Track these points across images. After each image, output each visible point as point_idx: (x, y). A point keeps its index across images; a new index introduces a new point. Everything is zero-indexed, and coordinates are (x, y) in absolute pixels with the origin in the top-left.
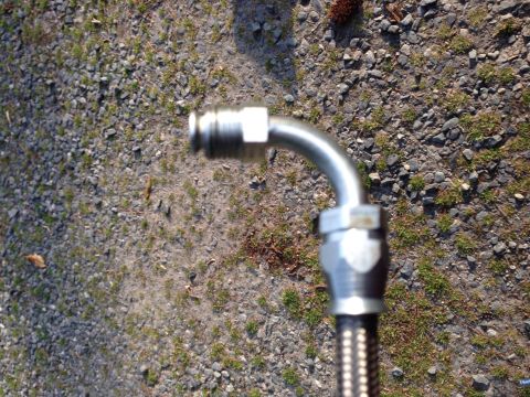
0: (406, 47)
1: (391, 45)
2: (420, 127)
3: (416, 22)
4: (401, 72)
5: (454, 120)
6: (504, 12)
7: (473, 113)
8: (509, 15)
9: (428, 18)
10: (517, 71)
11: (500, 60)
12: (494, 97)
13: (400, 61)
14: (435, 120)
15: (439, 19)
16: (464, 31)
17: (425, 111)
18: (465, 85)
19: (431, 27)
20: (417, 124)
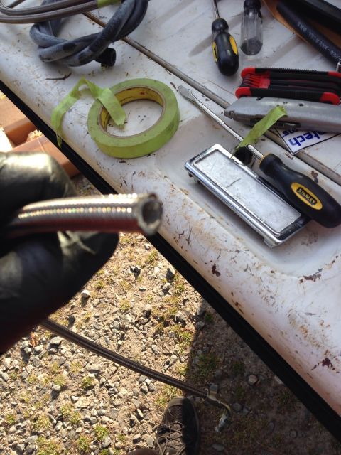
0: (30, 366)
1: (23, 360)
2: (14, 432)
3: (43, 352)
4: (20, 383)
5: (35, 437)
6: (91, 371)
7: (48, 438)
8: (93, 375)
9: (51, 353)
10: (82, 417)
11: (77, 404)
12: (64, 431)
13: (23, 374)
14: (24, 431)
15: (56, 357)
16: (65, 373)
17: (22, 421)
18: (51, 413)
19: (50, 360)
20: (13, 428)
